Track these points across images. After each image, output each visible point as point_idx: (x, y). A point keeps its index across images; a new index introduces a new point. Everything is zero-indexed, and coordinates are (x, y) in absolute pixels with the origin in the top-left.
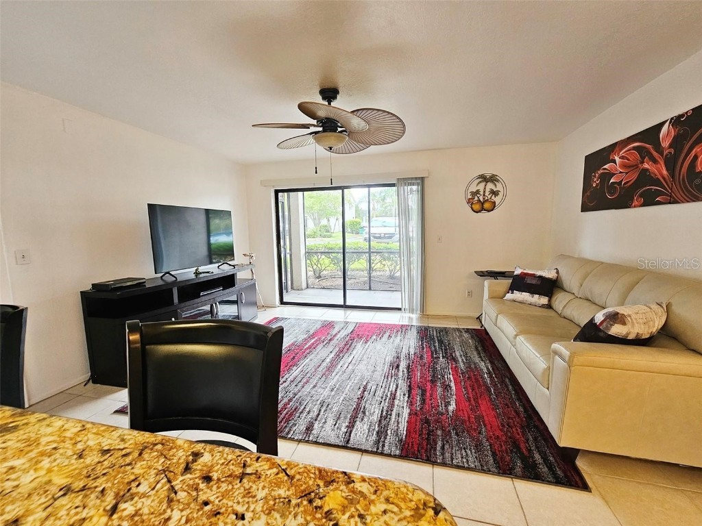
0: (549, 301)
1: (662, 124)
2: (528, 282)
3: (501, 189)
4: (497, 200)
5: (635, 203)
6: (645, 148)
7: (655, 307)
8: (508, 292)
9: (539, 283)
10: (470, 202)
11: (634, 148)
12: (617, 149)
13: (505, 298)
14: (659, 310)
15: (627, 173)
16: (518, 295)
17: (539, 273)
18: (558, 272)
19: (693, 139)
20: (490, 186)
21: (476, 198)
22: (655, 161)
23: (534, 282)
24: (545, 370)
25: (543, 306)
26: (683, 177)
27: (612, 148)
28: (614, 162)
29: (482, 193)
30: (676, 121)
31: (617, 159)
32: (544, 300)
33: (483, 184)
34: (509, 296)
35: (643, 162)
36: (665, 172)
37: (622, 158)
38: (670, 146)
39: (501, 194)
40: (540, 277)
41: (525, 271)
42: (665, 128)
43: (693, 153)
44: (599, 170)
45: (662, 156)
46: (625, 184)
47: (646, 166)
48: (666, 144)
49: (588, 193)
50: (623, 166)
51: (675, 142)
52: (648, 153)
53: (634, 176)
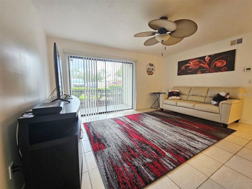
1: (206, 56)
2: (174, 93)
3: (154, 68)
4: (153, 71)
5: (199, 73)
6: (200, 61)
8: (169, 97)
10: (147, 71)
11: (197, 61)
12: (191, 61)
13: (169, 99)
15: (195, 66)
19: (215, 60)
20: (152, 67)
21: (149, 71)
22: (204, 64)
23: (176, 93)
26: (213, 68)
27: (189, 60)
29: (150, 69)
30: (210, 56)
31: (191, 63)
33: (150, 66)
36: (207, 66)
37: (193, 63)
38: (208, 61)
39: (154, 70)
42: (206, 57)
43: (215, 63)
44: (184, 65)
45: (206, 63)
46: (195, 69)
47: (201, 65)
48: (207, 61)
49: (180, 71)
50: (193, 65)
51: (210, 60)
52: (202, 62)
53: (198, 67)
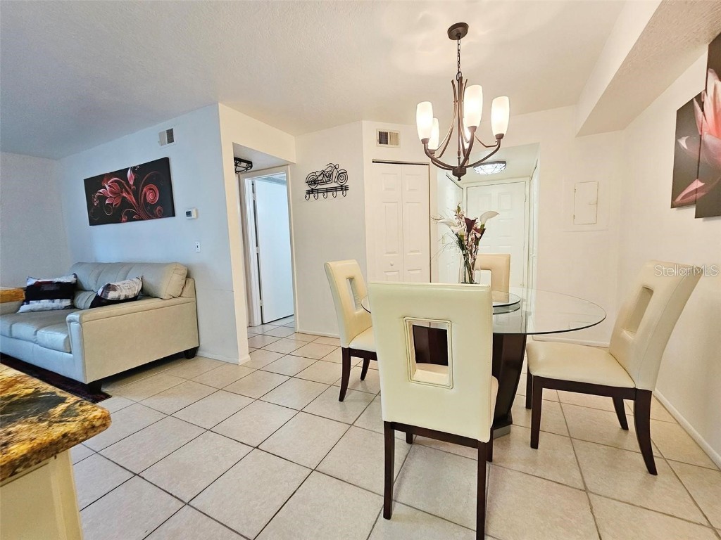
0: (72, 302)
1: (128, 169)
2: (45, 289)
5: (124, 219)
6: (121, 182)
7: (135, 280)
8: (23, 305)
9: (58, 288)
11: (115, 181)
12: (105, 179)
13: (20, 311)
14: (138, 281)
15: (115, 198)
16: (35, 305)
17: (56, 280)
18: (76, 276)
19: (142, 183)
22: (128, 193)
23: (52, 288)
24: (65, 339)
25: (66, 308)
26: (143, 205)
27: (103, 177)
28: (105, 188)
30: (133, 169)
31: (107, 186)
32: (67, 302)
34: (25, 308)
35: (122, 192)
36: (134, 200)
37: (109, 186)
38: (133, 185)
40: (59, 283)
41: (40, 281)
43: (144, 191)
44: (96, 192)
45: (131, 189)
46: (116, 205)
47: (124, 195)
48: (131, 183)
49: (92, 211)
50: (111, 192)
51: (135, 182)
52: (123, 185)
53: (119, 201)
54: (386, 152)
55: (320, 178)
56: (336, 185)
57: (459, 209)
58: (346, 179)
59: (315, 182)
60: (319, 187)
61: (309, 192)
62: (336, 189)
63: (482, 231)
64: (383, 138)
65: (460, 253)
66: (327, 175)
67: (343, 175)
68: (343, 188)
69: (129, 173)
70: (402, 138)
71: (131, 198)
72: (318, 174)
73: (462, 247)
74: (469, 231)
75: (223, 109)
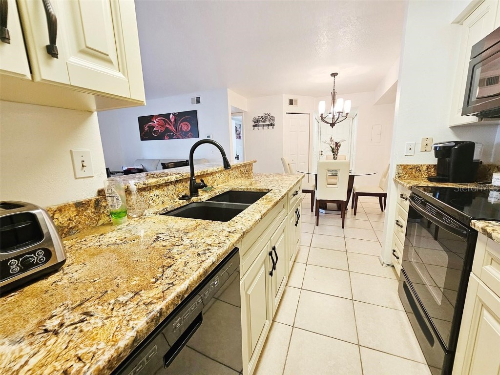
1: (170, 114)
5: (166, 138)
6: (165, 120)
11: (161, 119)
12: (154, 118)
15: (160, 128)
17: (136, 167)
18: (143, 166)
19: (180, 121)
22: (170, 126)
26: (180, 132)
27: (152, 117)
30: (174, 114)
31: (155, 121)
36: (174, 129)
40: (137, 169)
41: (130, 168)
43: (181, 125)
44: (147, 124)
45: (172, 124)
46: (161, 131)
47: (167, 126)
48: (173, 121)
49: (143, 133)
50: (158, 124)
51: (175, 121)
52: (167, 122)
53: (164, 129)
54: (292, 109)
55: (260, 120)
56: (268, 123)
57: (331, 138)
58: (274, 121)
59: (258, 121)
60: (260, 124)
61: (254, 126)
62: (268, 125)
63: (340, 146)
64: (291, 102)
65: (332, 154)
66: (264, 119)
67: (272, 118)
68: (272, 125)
69: (171, 116)
70: (299, 102)
71: (172, 128)
72: (259, 118)
73: (333, 152)
74: (336, 146)
75: (230, 91)
